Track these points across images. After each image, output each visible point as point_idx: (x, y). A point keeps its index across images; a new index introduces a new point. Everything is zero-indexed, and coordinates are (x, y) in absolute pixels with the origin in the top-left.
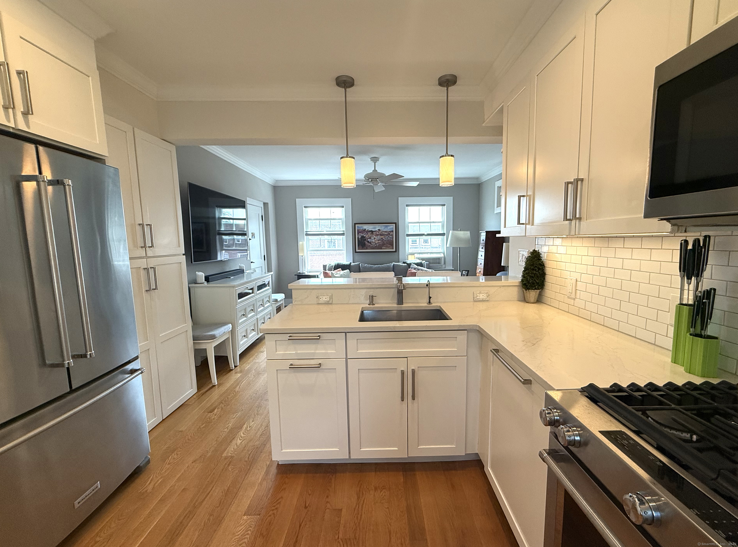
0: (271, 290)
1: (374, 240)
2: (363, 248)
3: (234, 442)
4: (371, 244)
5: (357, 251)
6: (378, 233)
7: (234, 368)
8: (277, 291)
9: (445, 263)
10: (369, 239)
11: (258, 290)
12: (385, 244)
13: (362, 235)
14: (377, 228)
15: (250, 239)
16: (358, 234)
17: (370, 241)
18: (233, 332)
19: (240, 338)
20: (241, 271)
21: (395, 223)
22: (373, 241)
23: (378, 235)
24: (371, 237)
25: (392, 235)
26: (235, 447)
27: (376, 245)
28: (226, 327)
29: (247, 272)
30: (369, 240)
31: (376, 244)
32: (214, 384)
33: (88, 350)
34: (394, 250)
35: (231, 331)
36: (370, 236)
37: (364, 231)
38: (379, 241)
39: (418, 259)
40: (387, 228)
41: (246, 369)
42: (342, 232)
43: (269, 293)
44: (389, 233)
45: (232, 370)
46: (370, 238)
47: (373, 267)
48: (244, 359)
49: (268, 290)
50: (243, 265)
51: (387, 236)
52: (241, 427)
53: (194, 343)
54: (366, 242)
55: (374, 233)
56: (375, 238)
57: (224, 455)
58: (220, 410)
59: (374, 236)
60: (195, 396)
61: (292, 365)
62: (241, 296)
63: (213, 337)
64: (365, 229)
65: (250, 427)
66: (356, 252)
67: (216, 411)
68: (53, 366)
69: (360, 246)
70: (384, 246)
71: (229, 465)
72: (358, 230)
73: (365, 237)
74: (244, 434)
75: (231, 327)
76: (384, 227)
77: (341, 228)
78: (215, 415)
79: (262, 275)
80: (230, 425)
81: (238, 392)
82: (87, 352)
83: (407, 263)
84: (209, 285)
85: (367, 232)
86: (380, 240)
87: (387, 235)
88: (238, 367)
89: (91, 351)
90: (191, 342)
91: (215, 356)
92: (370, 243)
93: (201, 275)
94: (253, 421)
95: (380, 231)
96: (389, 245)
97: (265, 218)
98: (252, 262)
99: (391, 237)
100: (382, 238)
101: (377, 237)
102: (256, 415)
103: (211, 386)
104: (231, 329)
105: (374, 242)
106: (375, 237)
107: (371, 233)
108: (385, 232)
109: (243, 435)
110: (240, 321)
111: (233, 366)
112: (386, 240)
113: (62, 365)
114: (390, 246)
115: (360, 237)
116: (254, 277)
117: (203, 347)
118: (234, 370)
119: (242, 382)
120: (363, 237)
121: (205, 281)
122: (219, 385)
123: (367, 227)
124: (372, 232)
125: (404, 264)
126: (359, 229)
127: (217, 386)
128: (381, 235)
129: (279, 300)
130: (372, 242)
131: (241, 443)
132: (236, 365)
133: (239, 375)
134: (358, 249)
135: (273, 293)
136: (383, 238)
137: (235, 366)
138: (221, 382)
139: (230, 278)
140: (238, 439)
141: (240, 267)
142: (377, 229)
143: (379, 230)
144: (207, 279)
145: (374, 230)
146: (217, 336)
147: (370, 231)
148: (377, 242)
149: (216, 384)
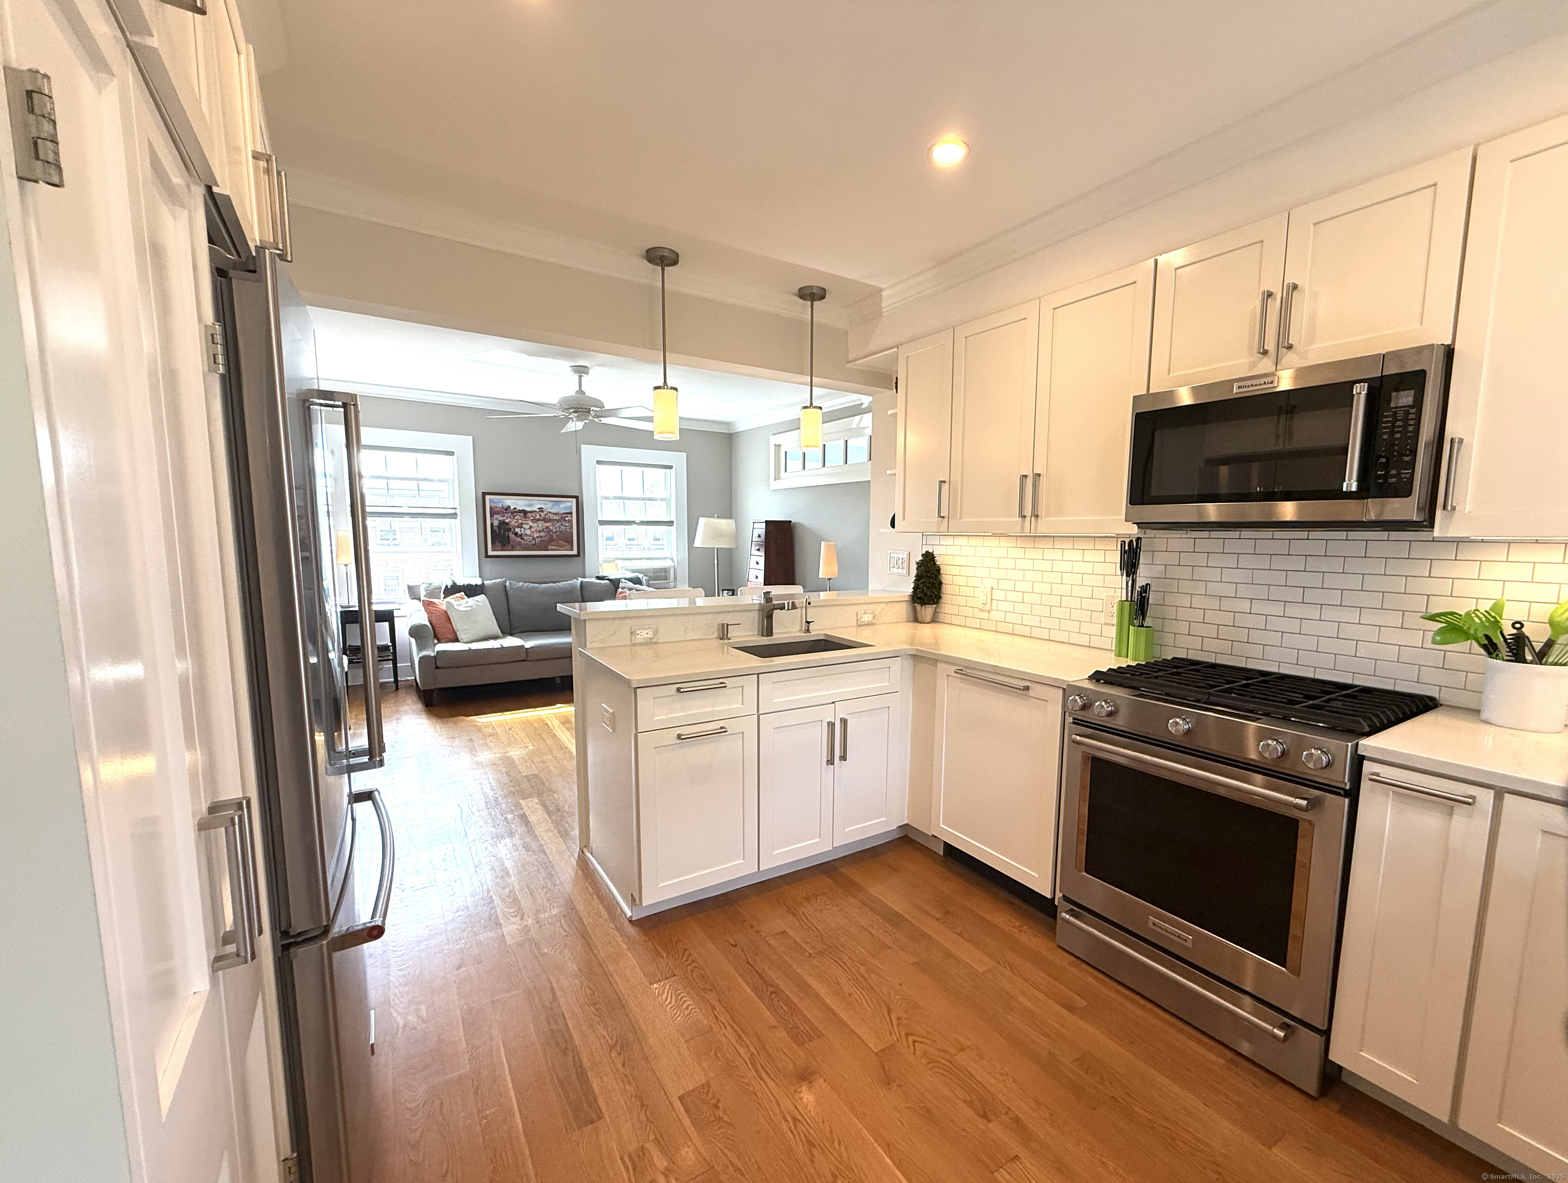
1: (530, 530)
2: (504, 548)
4: (523, 539)
6: (538, 517)
9: (675, 577)
10: (518, 527)
12: (554, 540)
13: (502, 518)
14: (535, 505)
16: (491, 516)
17: (519, 533)
21: (577, 497)
22: (528, 532)
23: (538, 520)
24: (522, 524)
25: (570, 521)
27: (533, 542)
31: (534, 539)
34: (575, 552)
36: (520, 521)
37: (506, 510)
38: (541, 534)
39: (628, 570)
40: (559, 507)
42: (453, 511)
44: (564, 517)
46: (520, 526)
47: (533, 588)
51: (559, 524)
54: (512, 536)
55: (530, 515)
56: (531, 527)
59: (530, 523)
64: (509, 507)
66: (487, 556)
69: (497, 542)
70: (553, 543)
72: (491, 508)
73: (507, 524)
76: (552, 504)
77: (448, 502)
83: (608, 579)
85: (512, 513)
86: (543, 530)
87: (558, 521)
92: (521, 536)
95: (542, 511)
96: (563, 543)
99: (567, 524)
100: (547, 528)
101: (536, 524)
105: (530, 535)
106: (533, 525)
107: (522, 515)
108: (555, 514)
112: (556, 532)
114: (566, 544)
115: (496, 523)
120: (502, 523)
123: (511, 503)
124: (525, 513)
125: (599, 581)
126: (494, 505)
128: (545, 520)
130: (526, 535)
136: (551, 528)
142: (535, 508)
143: (541, 510)
145: (528, 509)
147: (520, 511)
148: (536, 535)
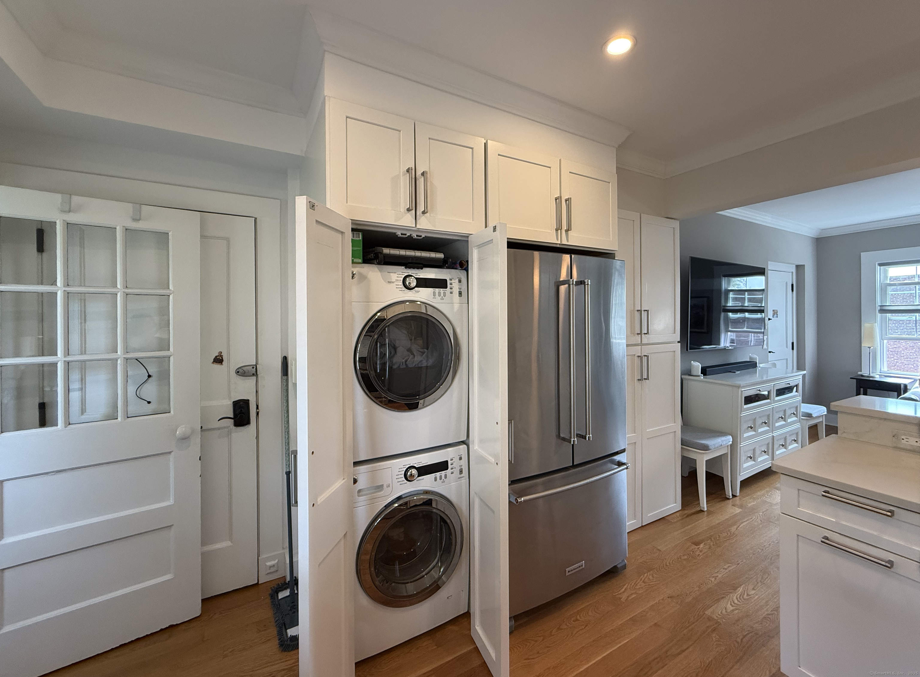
0: (800, 398)
3: (722, 603)
7: (731, 498)
8: (811, 400)
11: (778, 395)
15: (769, 319)
18: (733, 447)
19: (743, 458)
20: (751, 365)
26: (724, 611)
28: (724, 438)
29: (760, 366)
32: (702, 509)
33: (588, 433)
35: (731, 445)
41: (750, 505)
43: (797, 401)
45: (728, 499)
48: (748, 491)
49: (795, 397)
50: (755, 356)
52: (735, 588)
53: (682, 448)
57: (708, 612)
58: (707, 547)
60: (678, 514)
61: (826, 538)
62: (750, 400)
63: (706, 448)
65: (748, 595)
67: (702, 546)
71: (713, 632)
74: (738, 601)
75: (731, 440)
78: (701, 551)
79: (786, 373)
80: (720, 576)
81: (734, 534)
82: (586, 434)
84: (706, 380)
88: (737, 499)
90: (679, 445)
91: (706, 471)
93: (697, 366)
94: (753, 589)
97: (797, 288)
98: (770, 352)
102: (760, 584)
103: (698, 509)
104: (731, 443)
109: (736, 602)
110: (745, 435)
111: (731, 495)
113: (570, 441)
116: (772, 374)
117: (692, 456)
118: (730, 501)
119: (741, 524)
121: (701, 373)
122: (709, 513)
127: (705, 514)
129: (814, 415)
131: (733, 610)
132: (734, 494)
133: (737, 511)
135: (803, 402)
137: (734, 497)
138: (712, 510)
139: (735, 372)
140: (729, 603)
141: (750, 358)
144: (704, 371)
146: (711, 447)
149: (706, 509)
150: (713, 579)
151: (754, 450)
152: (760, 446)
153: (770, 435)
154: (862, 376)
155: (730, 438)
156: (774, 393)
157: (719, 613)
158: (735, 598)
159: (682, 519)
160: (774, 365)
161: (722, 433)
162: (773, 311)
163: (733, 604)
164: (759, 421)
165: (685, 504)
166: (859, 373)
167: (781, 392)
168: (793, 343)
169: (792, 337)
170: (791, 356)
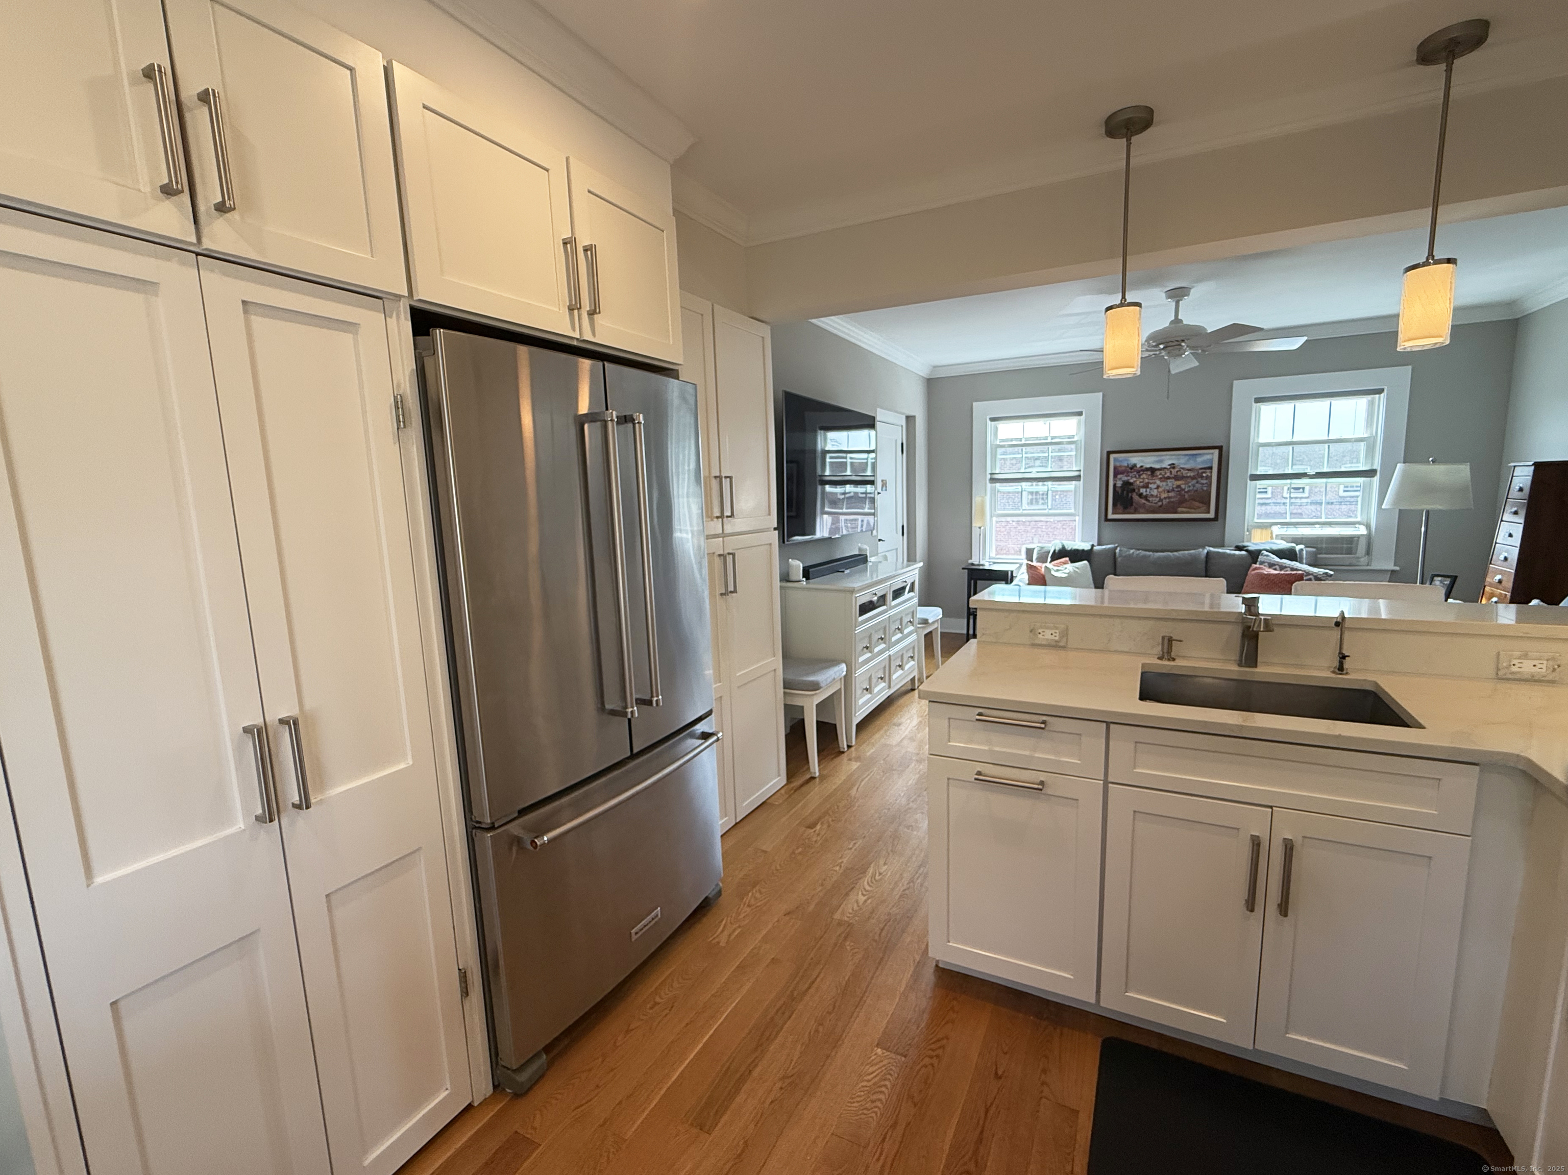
0: (916, 600)
1: (1157, 490)
2: (1126, 511)
3: (852, 897)
4: (1148, 501)
5: (1111, 516)
6: (1168, 474)
7: (846, 749)
8: (926, 600)
9: (1368, 552)
10: (1143, 487)
11: (895, 598)
12: (1186, 501)
13: (1125, 478)
14: (1167, 460)
15: (879, 493)
16: (1115, 476)
17: (1145, 494)
18: (847, 678)
19: (859, 692)
20: (861, 560)
21: (1220, 448)
22: (1155, 492)
23: (1168, 478)
24: (1148, 483)
25: (1209, 478)
26: (856, 908)
27: (1160, 503)
28: (836, 669)
29: (872, 559)
30: (1143, 490)
31: (1161, 500)
32: (813, 775)
33: (655, 695)
34: (1212, 515)
35: (845, 677)
36: (1147, 481)
37: (1131, 468)
38: (1171, 494)
39: (1282, 539)
40: (1195, 461)
41: (868, 754)
42: (1076, 474)
43: (913, 605)
44: (1201, 474)
45: (843, 752)
46: (1146, 486)
47: (1149, 556)
48: (864, 735)
49: (910, 599)
50: (865, 547)
51: (1195, 481)
52: (864, 871)
53: (785, 693)
54: (1135, 497)
55: (1158, 473)
56: (1158, 487)
57: (837, 916)
58: (825, 826)
59: (1158, 482)
60: (783, 791)
61: (979, 773)
62: (865, 608)
63: (815, 687)
64: (1135, 465)
65: (880, 874)
66: (1107, 520)
67: (818, 827)
68: (613, 713)
69: (1119, 505)
70: (1184, 505)
71: (846, 938)
72: (1115, 468)
73: (1131, 484)
74: (870, 886)
75: (845, 669)
76: (1187, 458)
77: (1074, 466)
78: (818, 835)
79: (896, 570)
80: (845, 860)
81: (855, 798)
82: (652, 696)
83: (1247, 551)
84: (811, 586)
85: (1138, 472)
86: (1173, 490)
87: (1193, 478)
88: (853, 749)
89: (658, 696)
90: (781, 690)
91: (817, 722)
92: (1146, 498)
93: (797, 566)
94: (885, 864)
95: (1174, 468)
96: (1197, 504)
97: (908, 448)
98: (880, 540)
99: (1204, 481)
100: (1179, 486)
101: (1164, 484)
102: (891, 854)
104: (845, 673)
105: (1156, 496)
106: (1161, 484)
107: (1149, 473)
108: (1189, 470)
109: (868, 888)
110: (861, 659)
111: (845, 746)
112: (1189, 491)
113: (625, 714)
114: (1201, 505)
115: (1119, 484)
116: (885, 571)
117: (798, 702)
118: (846, 754)
119: (862, 781)
120: (1127, 484)
121: (803, 577)
122: (822, 777)
123: (1138, 460)
124: (1153, 470)
125: (1237, 553)
126: (1118, 464)
127: (817, 780)
128: (1176, 478)
129: (930, 621)
130: (1152, 496)
131: (865, 901)
132: (849, 744)
133: (855, 765)
134: (1113, 513)
135: (920, 605)
136: (1183, 486)
137: (849, 747)
138: (825, 772)
139: (843, 572)
140: (860, 893)
141: (860, 549)
142: (1166, 464)
143: (1173, 466)
144: (807, 574)
145: (1157, 466)
146: (822, 685)
147: (1147, 469)
148: (1163, 496)
149: (817, 774)
150: (837, 868)
151: (870, 678)
152: (876, 672)
153: (886, 654)
154: (973, 564)
155: (844, 666)
156: (890, 597)
157: (851, 911)
158: (866, 883)
159: (790, 796)
160: (886, 558)
161: (833, 662)
162: (882, 481)
163: (864, 893)
164: (875, 637)
165: (791, 775)
166: (970, 561)
167: (898, 593)
168: (903, 527)
169: (902, 520)
170: (900, 543)
